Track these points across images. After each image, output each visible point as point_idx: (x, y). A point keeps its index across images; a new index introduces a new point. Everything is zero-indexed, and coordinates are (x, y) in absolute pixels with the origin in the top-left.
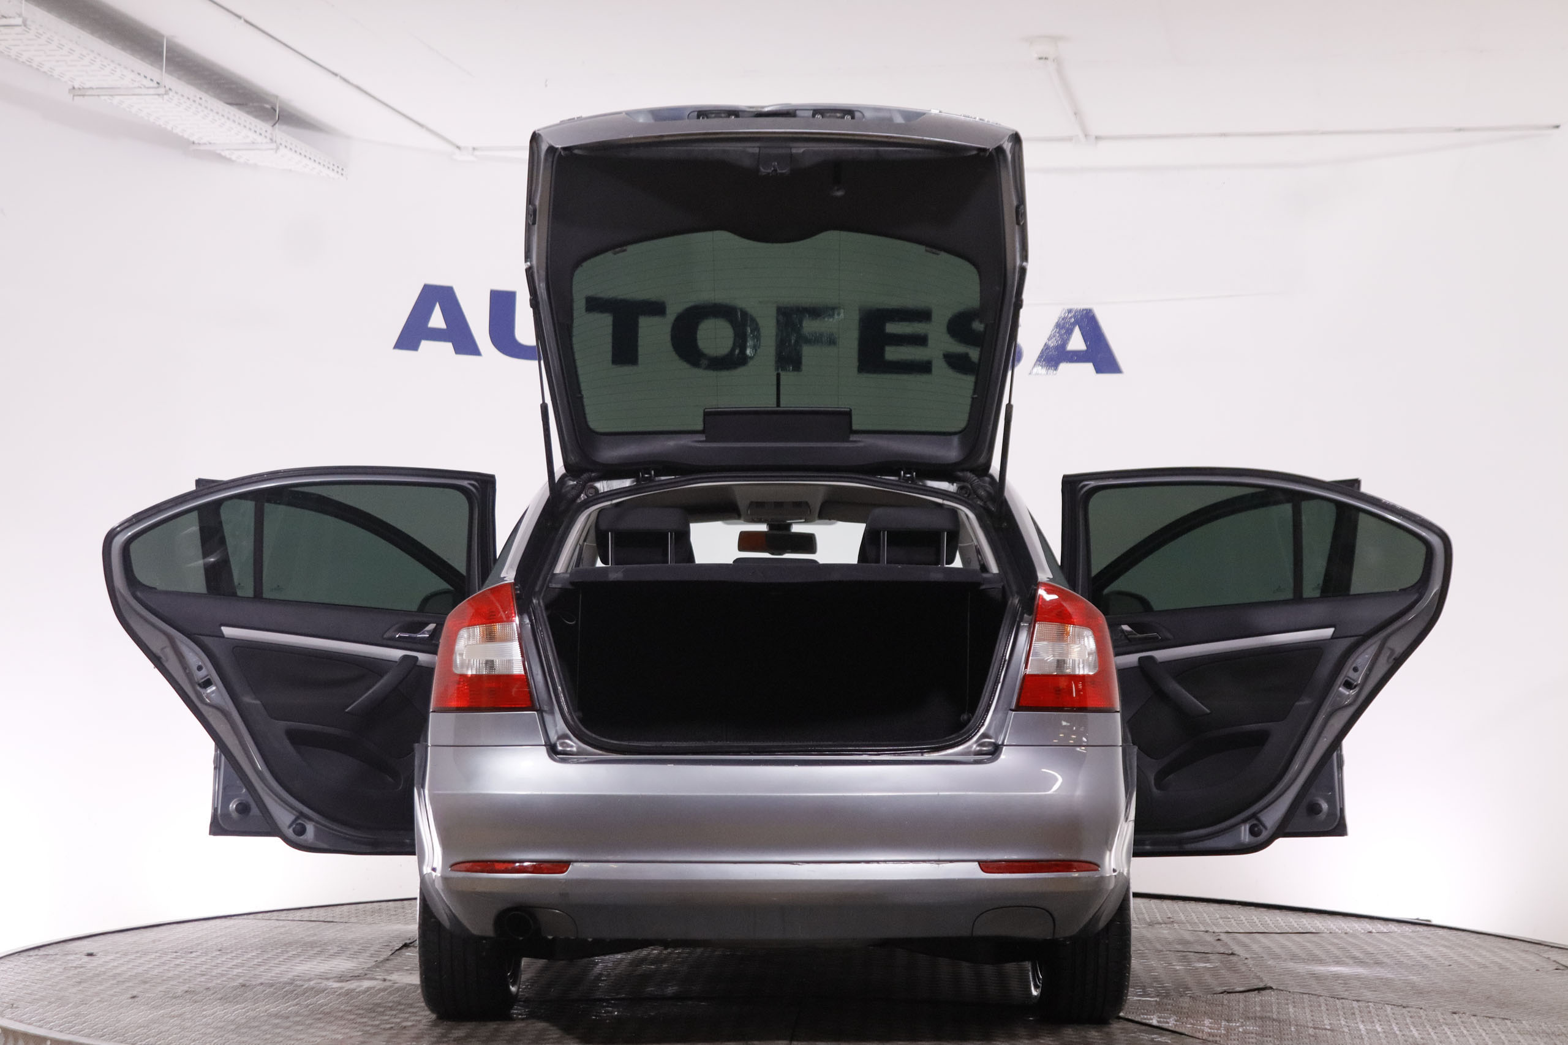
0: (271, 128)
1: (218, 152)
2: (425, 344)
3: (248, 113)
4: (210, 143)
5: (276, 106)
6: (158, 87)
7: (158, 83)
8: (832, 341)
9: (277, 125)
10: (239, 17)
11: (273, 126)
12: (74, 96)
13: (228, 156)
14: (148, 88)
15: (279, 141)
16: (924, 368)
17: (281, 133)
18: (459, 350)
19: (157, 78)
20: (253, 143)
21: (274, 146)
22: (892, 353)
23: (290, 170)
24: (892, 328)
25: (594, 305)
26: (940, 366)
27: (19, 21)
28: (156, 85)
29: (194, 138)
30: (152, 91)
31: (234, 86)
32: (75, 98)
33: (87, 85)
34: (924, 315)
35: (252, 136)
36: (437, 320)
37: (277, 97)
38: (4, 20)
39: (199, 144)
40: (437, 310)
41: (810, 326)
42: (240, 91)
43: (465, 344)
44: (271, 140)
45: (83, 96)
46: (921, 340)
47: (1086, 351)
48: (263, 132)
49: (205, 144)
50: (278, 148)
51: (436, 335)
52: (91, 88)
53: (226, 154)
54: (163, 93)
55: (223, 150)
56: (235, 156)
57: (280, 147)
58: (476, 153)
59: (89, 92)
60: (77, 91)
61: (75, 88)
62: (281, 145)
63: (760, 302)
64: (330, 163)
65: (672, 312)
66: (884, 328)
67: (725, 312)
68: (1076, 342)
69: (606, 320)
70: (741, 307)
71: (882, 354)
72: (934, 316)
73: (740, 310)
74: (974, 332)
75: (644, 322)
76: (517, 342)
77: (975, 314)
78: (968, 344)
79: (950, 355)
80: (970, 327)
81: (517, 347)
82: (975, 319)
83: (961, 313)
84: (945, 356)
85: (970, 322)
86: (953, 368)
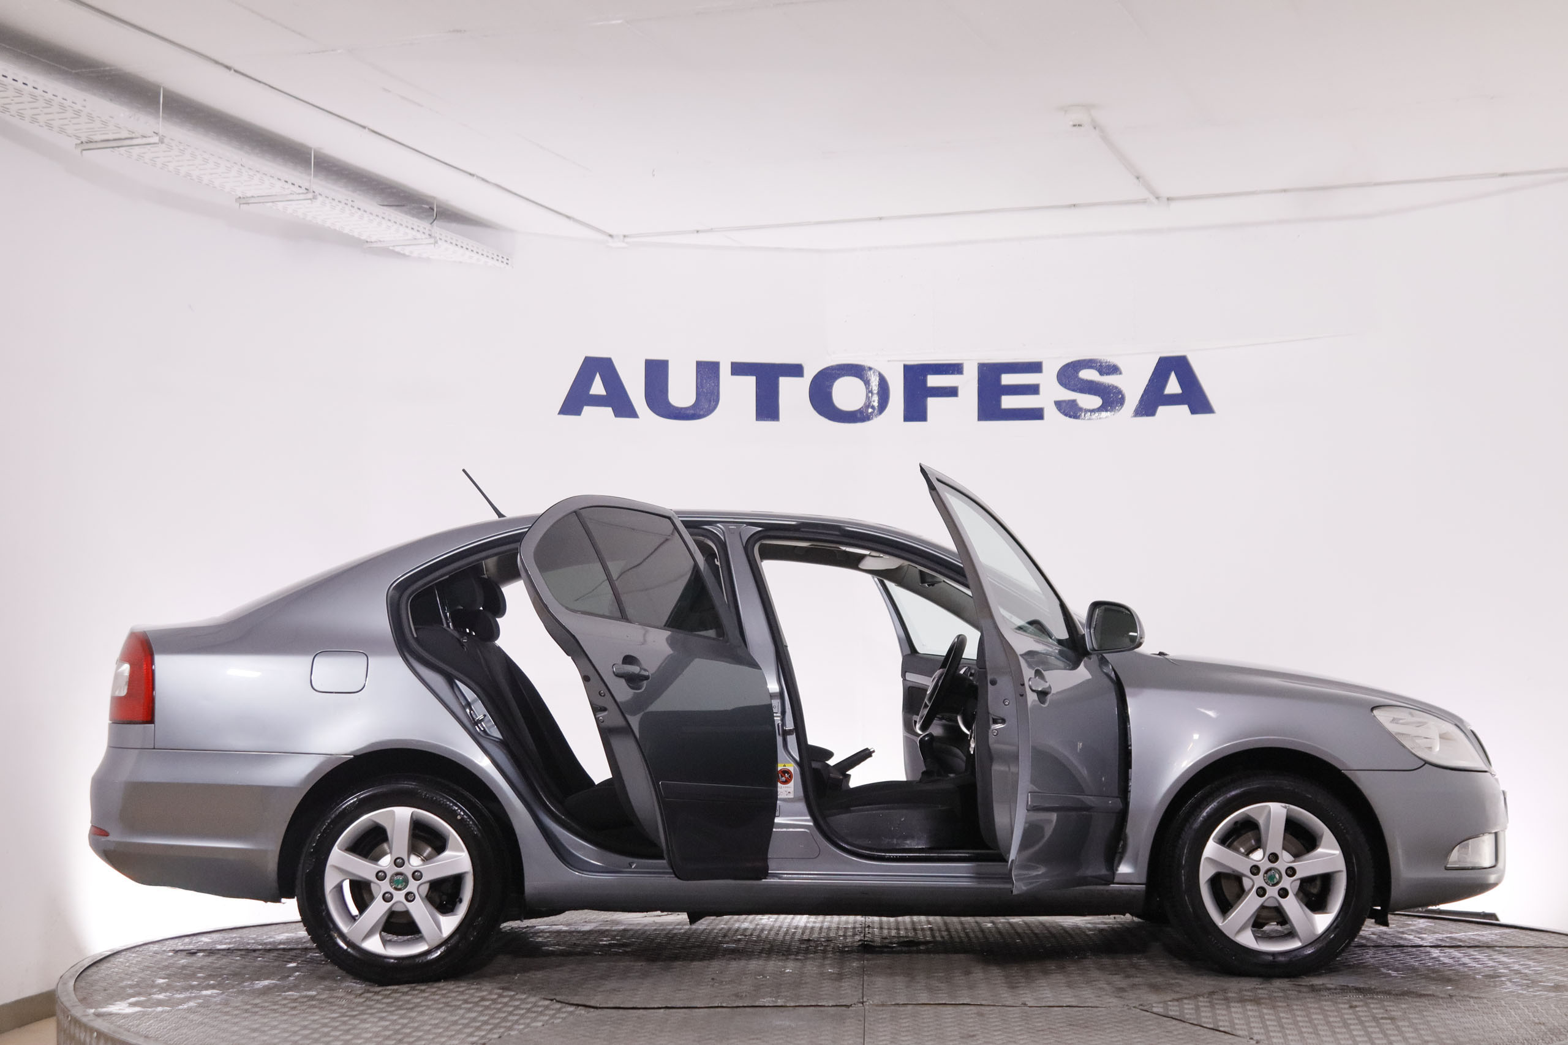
0: (430, 225)
1: (391, 248)
2: (587, 410)
3: (406, 213)
4: (380, 241)
5: (433, 204)
6: (307, 193)
7: (306, 189)
8: (952, 392)
9: (435, 222)
10: (364, 127)
11: (431, 224)
12: (240, 204)
13: (402, 252)
14: (299, 194)
15: (438, 236)
16: (1036, 414)
17: (439, 229)
18: (618, 413)
19: (306, 185)
20: (415, 239)
21: (432, 241)
22: (1008, 402)
23: (461, 262)
24: (1007, 379)
25: (739, 369)
26: (1051, 413)
27: (156, 139)
28: (305, 191)
29: (364, 237)
30: (302, 197)
31: (395, 190)
32: (242, 206)
33: (249, 194)
34: (1035, 367)
35: (411, 234)
36: (598, 388)
37: (434, 198)
38: (144, 139)
39: (372, 242)
40: (597, 379)
41: (933, 381)
42: (402, 195)
43: (623, 407)
44: (430, 235)
45: (248, 203)
46: (1033, 390)
47: (1181, 394)
48: (421, 229)
49: (375, 242)
50: (436, 242)
51: (597, 401)
52: (252, 197)
53: (397, 249)
54: (312, 197)
55: (394, 246)
56: (407, 251)
57: (439, 242)
58: (627, 240)
59: (252, 200)
60: (242, 200)
61: (240, 198)
62: (440, 239)
63: (889, 361)
64: (493, 254)
65: (810, 373)
66: (999, 380)
67: (857, 371)
68: (1173, 386)
69: (751, 381)
70: (871, 366)
71: (999, 402)
72: (1044, 367)
73: (870, 369)
74: (1081, 381)
75: (784, 383)
76: (670, 405)
77: (1082, 364)
78: (1077, 391)
79: (1059, 402)
80: (1077, 376)
81: (671, 409)
82: (1081, 368)
83: (1068, 364)
84: (1056, 403)
85: (1078, 372)
86: (1064, 414)
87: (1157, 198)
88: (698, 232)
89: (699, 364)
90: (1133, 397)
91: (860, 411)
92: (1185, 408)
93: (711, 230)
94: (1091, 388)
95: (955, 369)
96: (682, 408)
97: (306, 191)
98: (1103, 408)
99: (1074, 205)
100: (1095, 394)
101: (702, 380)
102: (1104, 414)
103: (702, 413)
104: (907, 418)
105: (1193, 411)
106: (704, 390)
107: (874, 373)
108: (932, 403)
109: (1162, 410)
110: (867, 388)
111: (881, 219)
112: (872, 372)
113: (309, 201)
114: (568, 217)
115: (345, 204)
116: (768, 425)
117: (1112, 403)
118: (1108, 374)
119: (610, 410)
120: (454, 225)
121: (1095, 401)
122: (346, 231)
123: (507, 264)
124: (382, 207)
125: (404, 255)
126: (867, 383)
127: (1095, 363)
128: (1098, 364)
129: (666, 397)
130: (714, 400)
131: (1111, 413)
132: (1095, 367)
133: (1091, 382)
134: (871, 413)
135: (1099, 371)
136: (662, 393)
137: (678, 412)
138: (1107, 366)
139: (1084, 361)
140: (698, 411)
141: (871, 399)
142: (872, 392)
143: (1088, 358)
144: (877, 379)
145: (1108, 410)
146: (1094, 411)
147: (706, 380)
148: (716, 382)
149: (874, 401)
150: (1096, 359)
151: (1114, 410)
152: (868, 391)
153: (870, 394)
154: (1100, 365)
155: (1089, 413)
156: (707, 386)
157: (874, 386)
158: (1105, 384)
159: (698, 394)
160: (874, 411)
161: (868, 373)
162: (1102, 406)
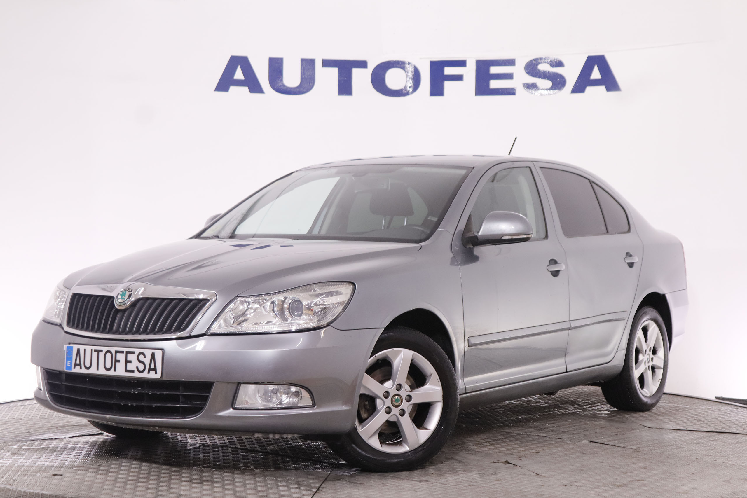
2: (232, 88)
8: (459, 78)
16: (511, 92)
18: (252, 90)
22: (494, 84)
24: (494, 70)
25: (327, 63)
26: (520, 90)
34: (511, 62)
36: (239, 75)
40: (239, 69)
41: (448, 71)
43: (255, 87)
46: (509, 76)
47: (601, 79)
51: (239, 83)
63: (421, 58)
65: (371, 66)
66: (489, 70)
67: (400, 64)
68: (596, 74)
69: (334, 72)
70: (410, 61)
71: (488, 84)
72: (517, 62)
73: (409, 63)
74: (539, 71)
75: (355, 72)
76: (284, 86)
77: (540, 61)
78: (537, 77)
79: (526, 84)
80: (537, 68)
81: (284, 88)
82: (539, 63)
83: (532, 61)
84: (524, 84)
85: (537, 65)
86: (528, 91)
89: (302, 60)
91: (402, 90)
92: (603, 88)
94: (545, 75)
95: (462, 63)
96: (291, 88)
98: (554, 88)
100: (548, 79)
101: (304, 70)
102: (552, 92)
103: (305, 90)
104: (432, 94)
105: (608, 89)
106: (306, 77)
107: (411, 65)
108: (447, 85)
109: (589, 89)
110: (407, 75)
112: (410, 65)
116: (345, 98)
117: (559, 84)
118: (557, 66)
119: (246, 89)
121: (549, 83)
126: (407, 72)
127: (548, 59)
128: (549, 60)
129: (282, 80)
130: (311, 83)
131: (557, 91)
132: (548, 62)
133: (545, 71)
134: (409, 91)
135: (550, 65)
136: (279, 78)
137: (289, 90)
138: (556, 62)
139: (541, 59)
140: (302, 89)
141: (409, 82)
142: (410, 78)
143: (544, 57)
144: (413, 70)
145: (555, 89)
146: (547, 89)
147: (307, 71)
148: (313, 71)
149: (410, 84)
150: (548, 57)
151: (560, 89)
152: (407, 77)
153: (408, 79)
154: (551, 61)
155: (543, 91)
156: (308, 73)
157: (410, 74)
158: (554, 73)
159: (302, 79)
160: (411, 90)
161: (407, 66)
162: (552, 87)
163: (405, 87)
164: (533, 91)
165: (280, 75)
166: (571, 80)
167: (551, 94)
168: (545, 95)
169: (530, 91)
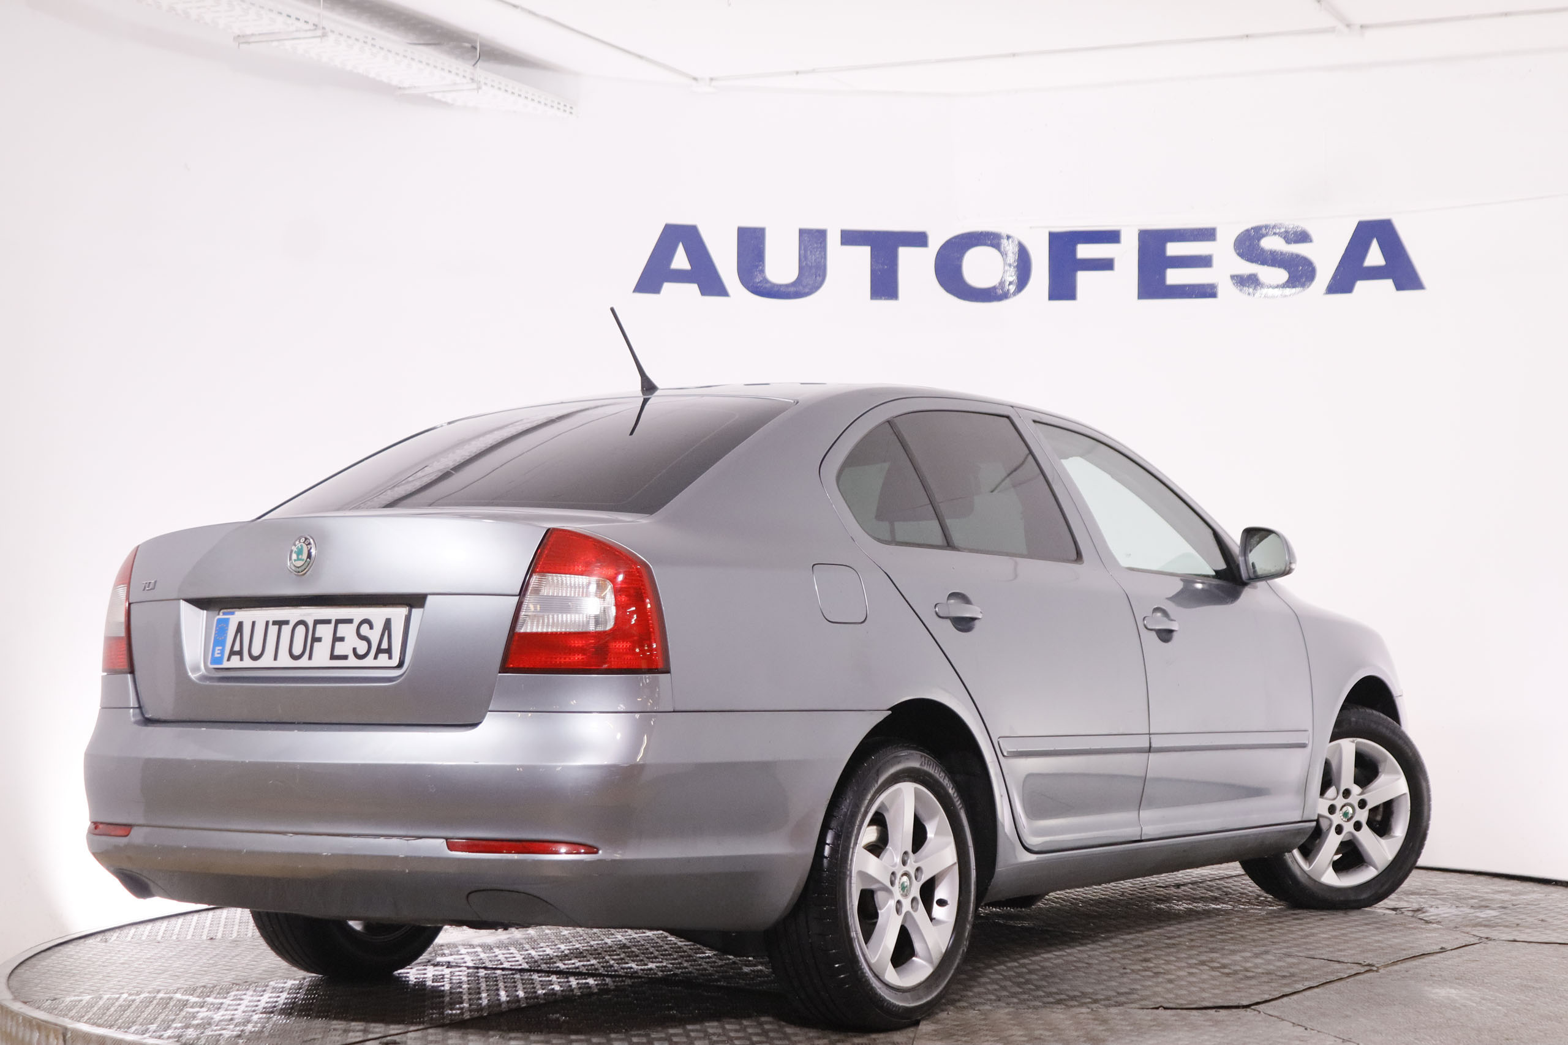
0: (471, 67)
1: (430, 95)
2: (667, 287)
4: (415, 87)
5: (475, 42)
6: (315, 29)
7: (314, 25)
8: (1106, 265)
9: (478, 63)
11: (474, 65)
12: (239, 44)
13: (443, 100)
14: (306, 31)
15: (483, 80)
16: (1207, 292)
17: (484, 72)
18: (705, 291)
19: (314, 19)
20: (456, 84)
21: (474, 86)
22: (1175, 277)
24: (1174, 249)
25: (850, 238)
26: (1226, 289)
28: (313, 28)
29: (394, 82)
30: (309, 34)
31: (429, 26)
32: (242, 45)
33: (248, 32)
34: (1207, 234)
35: (449, 77)
36: (680, 261)
37: (477, 35)
39: (404, 88)
40: (681, 251)
41: (1084, 251)
42: (439, 31)
43: (711, 284)
44: (472, 79)
45: (249, 43)
46: (1204, 261)
47: (1385, 265)
48: (461, 72)
49: (410, 88)
50: (479, 88)
51: (680, 277)
52: (253, 35)
53: (437, 96)
54: (321, 35)
55: (432, 93)
56: (449, 98)
57: (484, 87)
58: (714, 83)
59: (252, 39)
60: (241, 39)
61: (239, 36)
62: (486, 84)
63: (1031, 228)
64: (553, 101)
65: (936, 243)
66: (1164, 250)
67: (990, 239)
68: (1375, 257)
69: (864, 253)
70: (1010, 233)
71: (1163, 277)
72: (1219, 234)
73: (1008, 237)
74: (1263, 250)
75: (905, 254)
76: (767, 281)
77: (1264, 231)
78: (1258, 263)
79: (1237, 276)
80: (1258, 245)
81: (768, 285)
82: (1264, 236)
83: (1247, 231)
84: (1233, 277)
85: (1259, 240)
86: (1241, 290)
87: (1348, 26)
88: (797, 73)
89: (802, 232)
90: (1325, 271)
91: (994, 288)
92: (1389, 284)
93: (813, 71)
94: (1274, 260)
95: (1112, 237)
96: (781, 286)
97: (315, 27)
98: (1293, 282)
99: (1247, 36)
100: (1279, 267)
101: (805, 251)
102: (1288, 291)
103: (807, 290)
104: (1053, 296)
105: (1399, 287)
106: (809, 263)
107: (1013, 241)
108: (1083, 278)
109: (1361, 286)
110: (1004, 260)
111: (1014, 55)
112: (1010, 240)
113: (319, 39)
114: (640, 57)
115: (364, 42)
116: (884, 304)
117: (1301, 277)
118: (1297, 241)
119: (694, 287)
120: (506, 68)
121: (1282, 275)
122: (372, 75)
123: (571, 113)
124: (411, 46)
125: (446, 104)
126: (1004, 254)
127: (1280, 228)
128: (1283, 230)
129: (762, 271)
130: (819, 275)
131: (1298, 289)
132: (1280, 234)
133: (1275, 251)
134: (1008, 290)
135: (1284, 238)
136: (757, 266)
137: (776, 289)
138: (1295, 233)
139: (1266, 227)
140: (801, 288)
141: (1008, 273)
142: (1010, 265)
143: (1272, 223)
144: (1016, 249)
145: (1294, 287)
146: (1277, 287)
147: (811, 252)
148: (823, 253)
149: (1011, 276)
150: (1281, 224)
151: (1303, 285)
152: (1005, 263)
153: (1007, 268)
154: (1286, 232)
155: (1271, 289)
156: (812, 258)
157: (1012, 258)
158: (1292, 254)
159: (801, 268)
160: (1012, 288)
161: (1004, 242)
162: (1287, 281)
163: (1002, 283)
164: (1251, 290)
165: (760, 261)
166: (1326, 268)
167: (1286, 296)
168: (1273, 297)
169: (1245, 289)
